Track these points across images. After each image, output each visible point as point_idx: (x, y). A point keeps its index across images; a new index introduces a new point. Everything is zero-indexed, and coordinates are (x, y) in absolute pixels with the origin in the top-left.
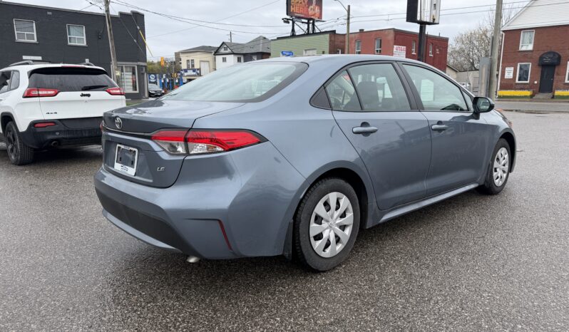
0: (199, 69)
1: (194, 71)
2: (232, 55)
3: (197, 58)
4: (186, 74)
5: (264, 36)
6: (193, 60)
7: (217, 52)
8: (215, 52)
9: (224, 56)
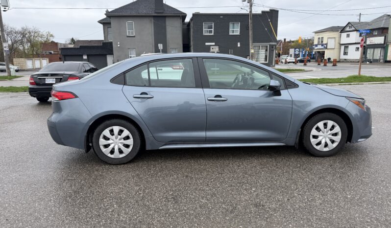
0: (327, 44)
1: (322, 45)
2: (355, 32)
3: (326, 36)
4: (316, 48)
5: (388, 14)
6: (322, 38)
7: (343, 30)
8: (342, 31)
9: (348, 33)
